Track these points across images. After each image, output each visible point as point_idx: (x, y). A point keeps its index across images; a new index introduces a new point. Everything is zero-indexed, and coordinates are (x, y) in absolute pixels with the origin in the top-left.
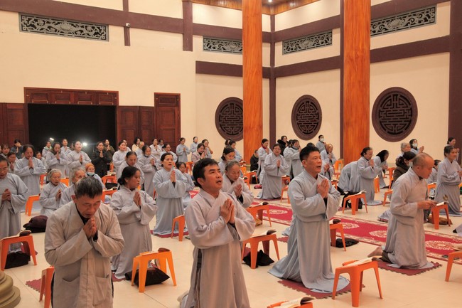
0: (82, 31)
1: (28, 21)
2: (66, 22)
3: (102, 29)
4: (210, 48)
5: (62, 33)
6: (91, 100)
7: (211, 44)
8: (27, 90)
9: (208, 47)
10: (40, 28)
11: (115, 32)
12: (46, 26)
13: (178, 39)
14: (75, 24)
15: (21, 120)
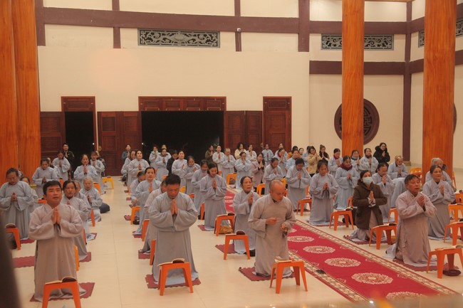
0: (194, 40)
1: (146, 35)
2: (179, 33)
3: (214, 36)
4: (330, 45)
5: (176, 43)
6: (199, 106)
7: (331, 42)
8: (142, 99)
9: (328, 44)
10: (156, 40)
11: (227, 38)
12: (161, 39)
13: (293, 39)
14: (188, 34)
15: (135, 127)
